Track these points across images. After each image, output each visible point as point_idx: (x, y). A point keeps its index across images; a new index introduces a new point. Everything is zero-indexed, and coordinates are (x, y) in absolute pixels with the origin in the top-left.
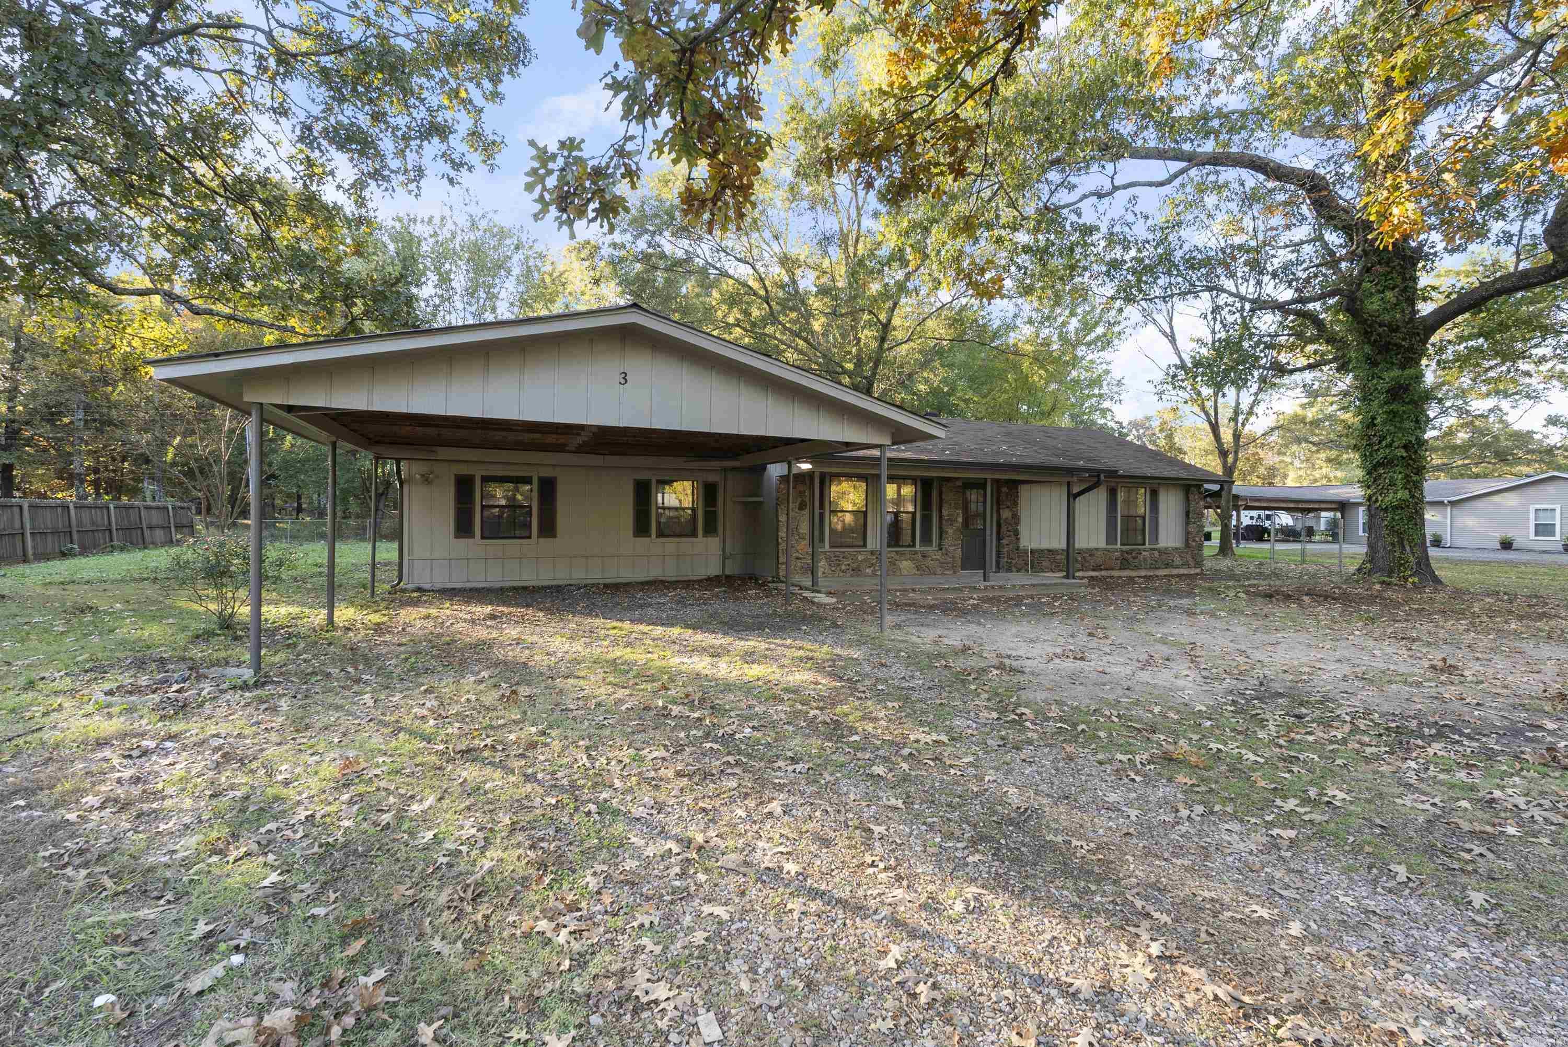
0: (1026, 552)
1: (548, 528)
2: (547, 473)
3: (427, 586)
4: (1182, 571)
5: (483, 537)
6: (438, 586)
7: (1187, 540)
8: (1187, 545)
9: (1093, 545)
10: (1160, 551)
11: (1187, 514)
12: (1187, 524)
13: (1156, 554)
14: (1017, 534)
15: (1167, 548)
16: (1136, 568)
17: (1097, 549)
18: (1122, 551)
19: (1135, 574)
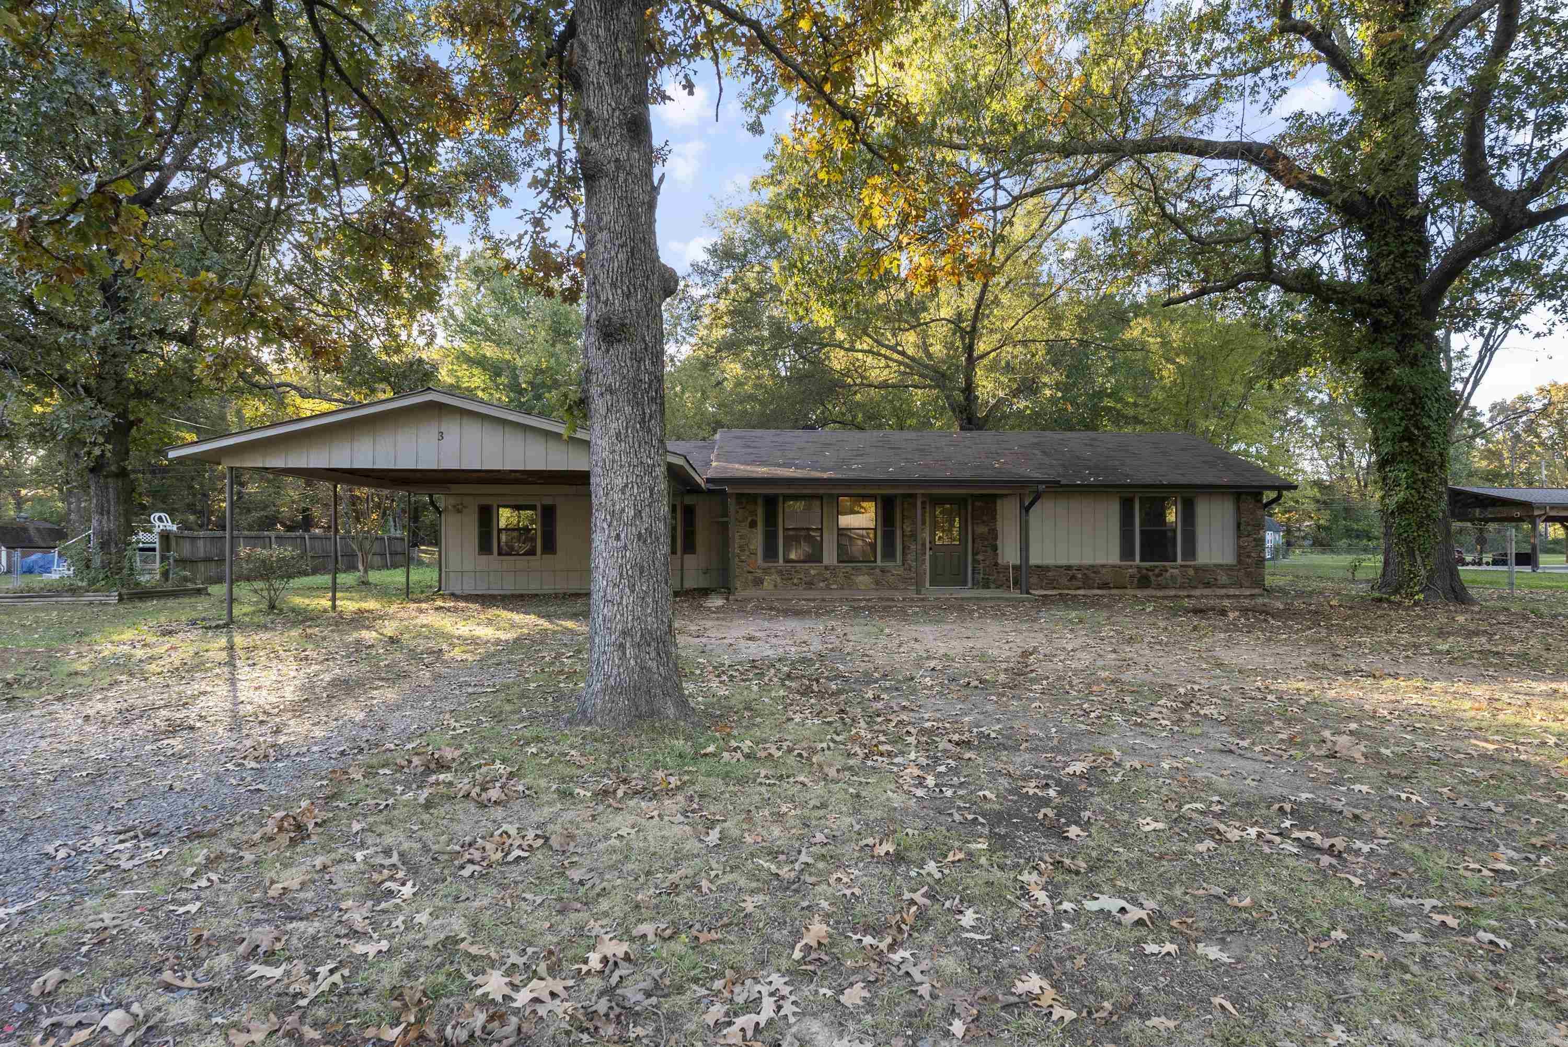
0: (1007, 568)
1: (550, 546)
2: (548, 501)
3: (458, 592)
4: (1232, 592)
5: (500, 554)
6: (467, 592)
7: (1239, 555)
8: (1240, 561)
9: (1100, 560)
10: (1197, 569)
11: (1239, 525)
12: (1239, 537)
13: (1191, 572)
14: (995, 549)
15: (1206, 565)
16: (1160, 587)
17: (1103, 566)
18: (1138, 567)
19: (1160, 593)
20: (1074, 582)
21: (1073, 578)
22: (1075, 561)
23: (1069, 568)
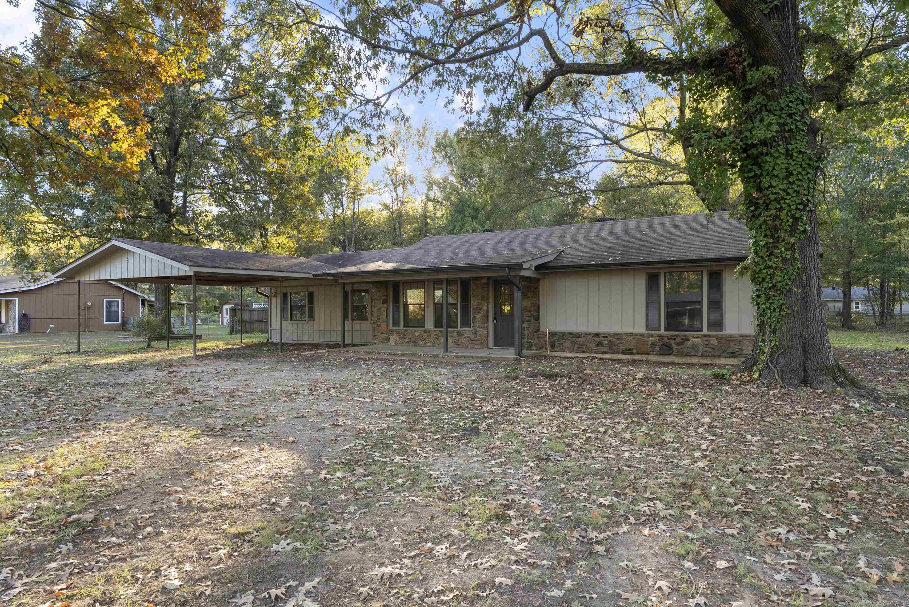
0: (547, 334)
1: (311, 316)
2: (311, 290)
3: (275, 341)
5: (291, 320)
10: (721, 339)
14: (537, 319)
15: (730, 336)
16: (681, 354)
17: (627, 334)
18: (661, 337)
19: (681, 360)
20: (600, 347)
21: (599, 344)
22: (603, 329)
23: (597, 335)
